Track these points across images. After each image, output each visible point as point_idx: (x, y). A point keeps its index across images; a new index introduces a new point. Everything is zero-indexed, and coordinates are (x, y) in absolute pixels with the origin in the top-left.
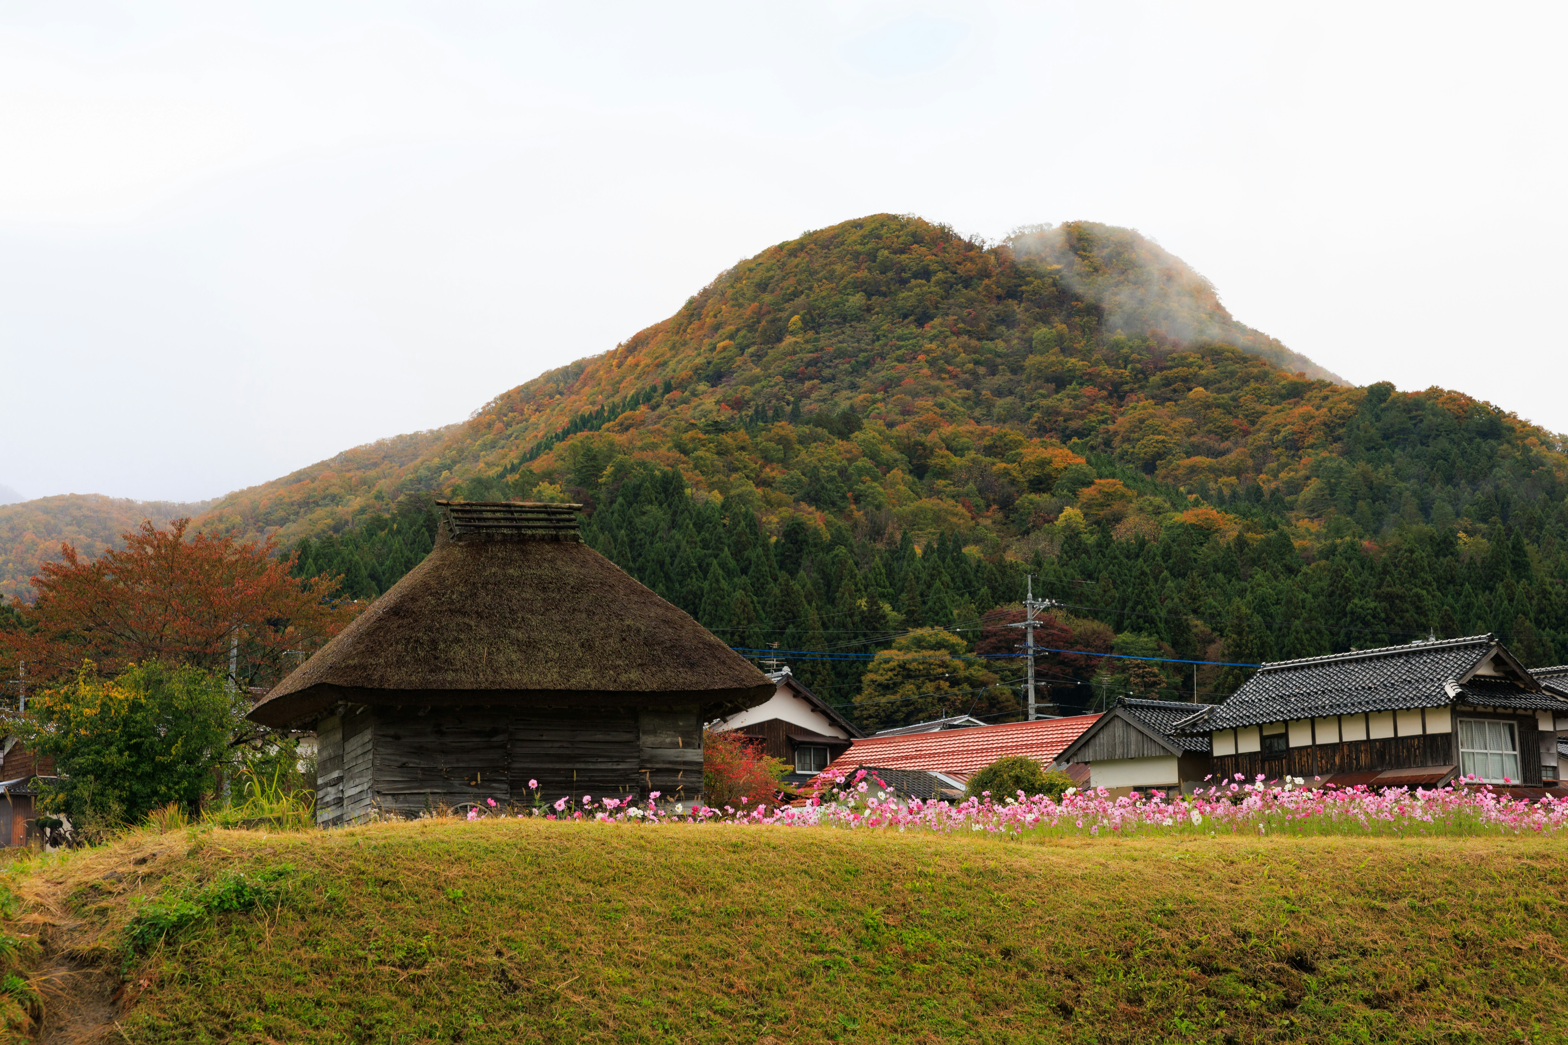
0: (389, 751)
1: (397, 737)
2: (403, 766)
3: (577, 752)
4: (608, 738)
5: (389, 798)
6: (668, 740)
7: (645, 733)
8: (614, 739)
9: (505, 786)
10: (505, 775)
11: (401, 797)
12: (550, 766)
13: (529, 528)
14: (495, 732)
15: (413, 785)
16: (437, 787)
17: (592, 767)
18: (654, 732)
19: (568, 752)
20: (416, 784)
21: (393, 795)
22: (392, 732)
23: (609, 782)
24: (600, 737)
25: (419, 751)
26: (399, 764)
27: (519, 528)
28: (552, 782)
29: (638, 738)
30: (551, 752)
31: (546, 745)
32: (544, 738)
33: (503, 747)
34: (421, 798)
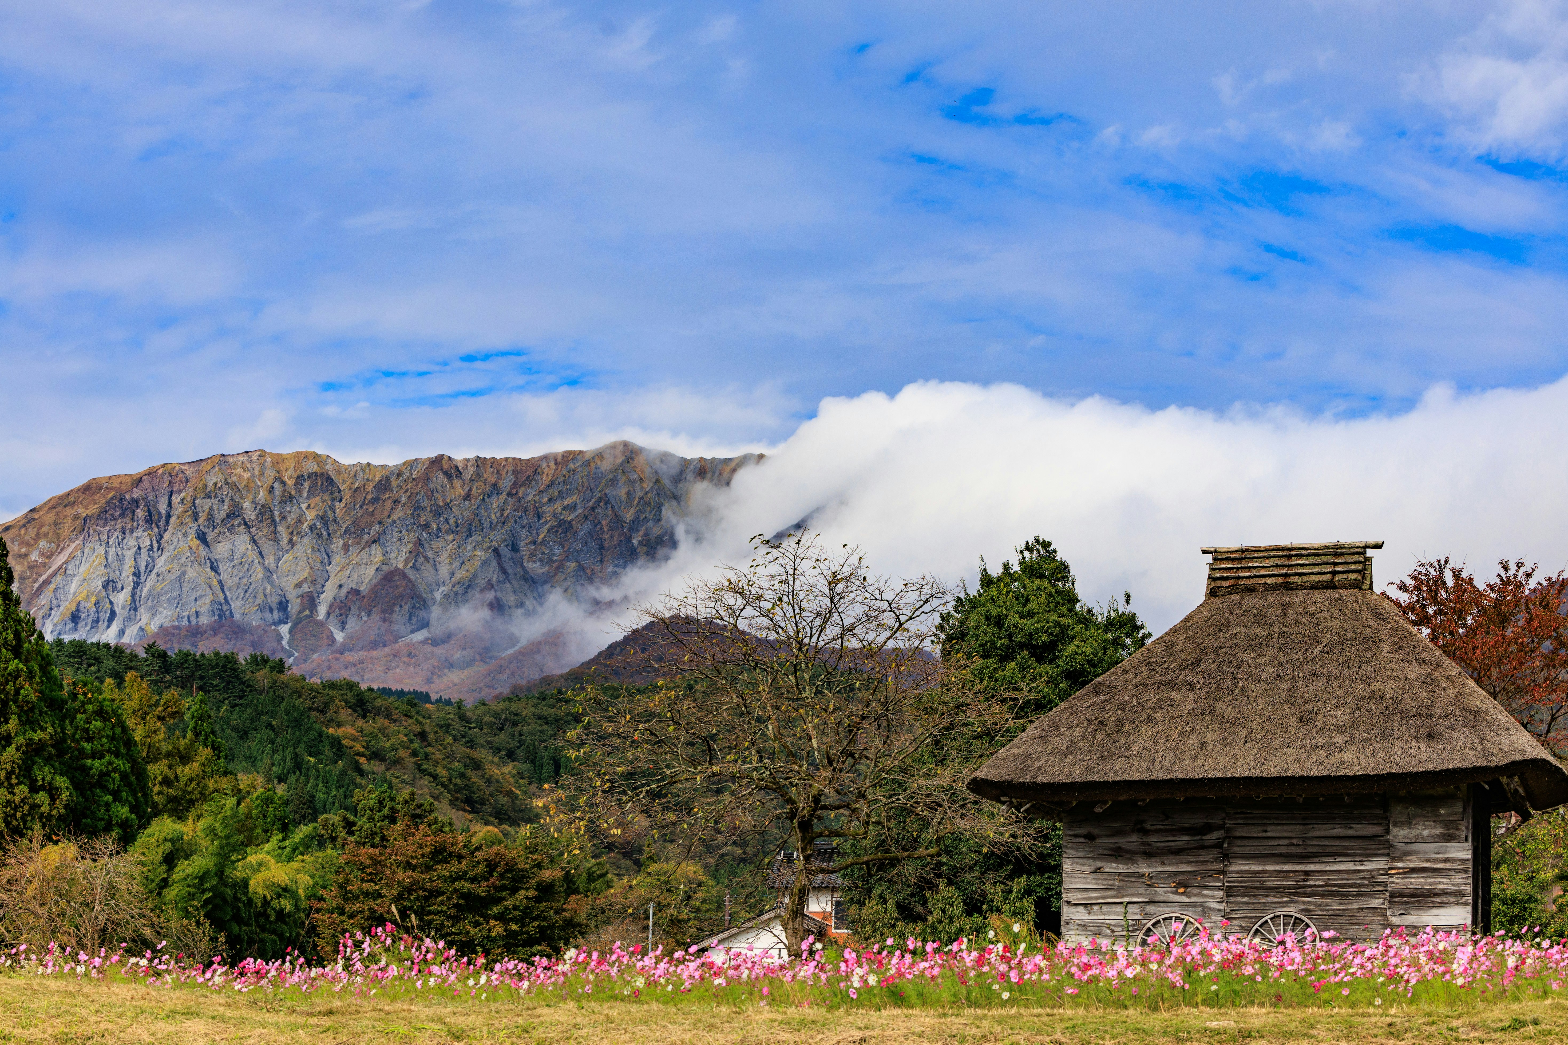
0: (1080, 854)
1: (1090, 837)
2: (1097, 871)
3: (1310, 850)
4: (1351, 832)
5: (1081, 908)
6: (1426, 833)
7: (1395, 825)
8: (1360, 833)
9: (1220, 894)
10: (1219, 880)
11: (1096, 908)
12: (1278, 868)
13: (1300, 575)
14: (1208, 829)
15: (1109, 893)
16: (1138, 895)
17: (1328, 868)
18: (1408, 823)
19: (1300, 850)
20: (1114, 893)
21: (1085, 905)
22: (1083, 831)
23: (1351, 886)
24: (1338, 831)
25: (1118, 854)
26: (1091, 869)
27: (1286, 575)
28: (1279, 887)
29: (1388, 832)
30: (1278, 851)
31: (1271, 843)
32: (1268, 834)
33: (1219, 845)
34: (1120, 909)
